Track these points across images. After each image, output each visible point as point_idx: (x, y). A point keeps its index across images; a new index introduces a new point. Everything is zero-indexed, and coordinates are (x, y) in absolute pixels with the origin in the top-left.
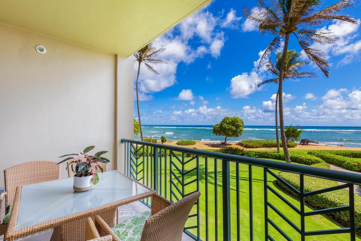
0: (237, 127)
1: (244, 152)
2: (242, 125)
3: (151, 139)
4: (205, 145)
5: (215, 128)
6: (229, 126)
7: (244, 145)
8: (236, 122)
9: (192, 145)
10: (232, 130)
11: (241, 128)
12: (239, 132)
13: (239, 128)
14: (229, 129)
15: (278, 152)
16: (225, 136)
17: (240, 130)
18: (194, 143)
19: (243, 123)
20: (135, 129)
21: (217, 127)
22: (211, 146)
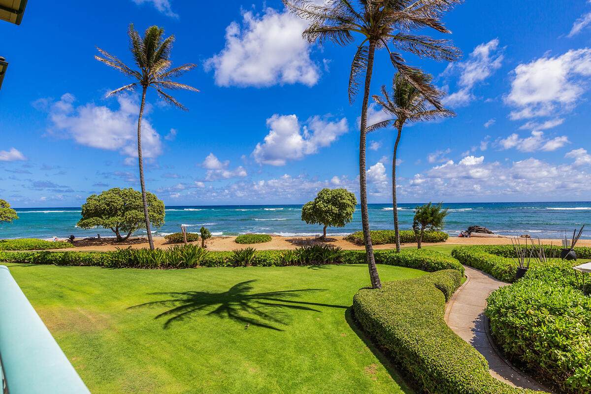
0: (343, 206)
3: (184, 234)
4: (287, 243)
5: (305, 210)
6: (327, 206)
7: (356, 240)
8: (339, 199)
10: (332, 212)
11: (348, 210)
12: (345, 217)
13: (345, 210)
14: (326, 212)
15: (398, 251)
16: (323, 225)
18: (268, 239)
19: (352, 199)
20: (155, 215)
21: (309, 207)
22: (296, 244)
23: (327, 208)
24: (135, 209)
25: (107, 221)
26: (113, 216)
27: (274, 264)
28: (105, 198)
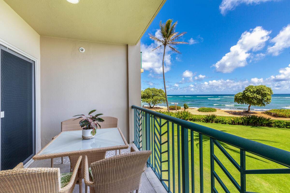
0: (264, 95)
1: (271, 121)
2: (269, 93)
3: (175, 106)
4: (226, 113)
5: (237, 97)
7: (272, 114)
8: (262, 91)
9: (212, 112)
10: (257, 98)
11: (268, 97)
12: (266, 101)
13: (266, 97)
14: (252, 98)
16: (249, 105)
17: (268, 99)
18: (215, 110)
19: (271, 91)
20: (164, 98)
21: (240, 95)
22: (232, 114)
23: (253, 96)
24: (156, 96)
25: (147, 100)
26: (149, 98)
27: (228, 123)
28: (146, 92)
